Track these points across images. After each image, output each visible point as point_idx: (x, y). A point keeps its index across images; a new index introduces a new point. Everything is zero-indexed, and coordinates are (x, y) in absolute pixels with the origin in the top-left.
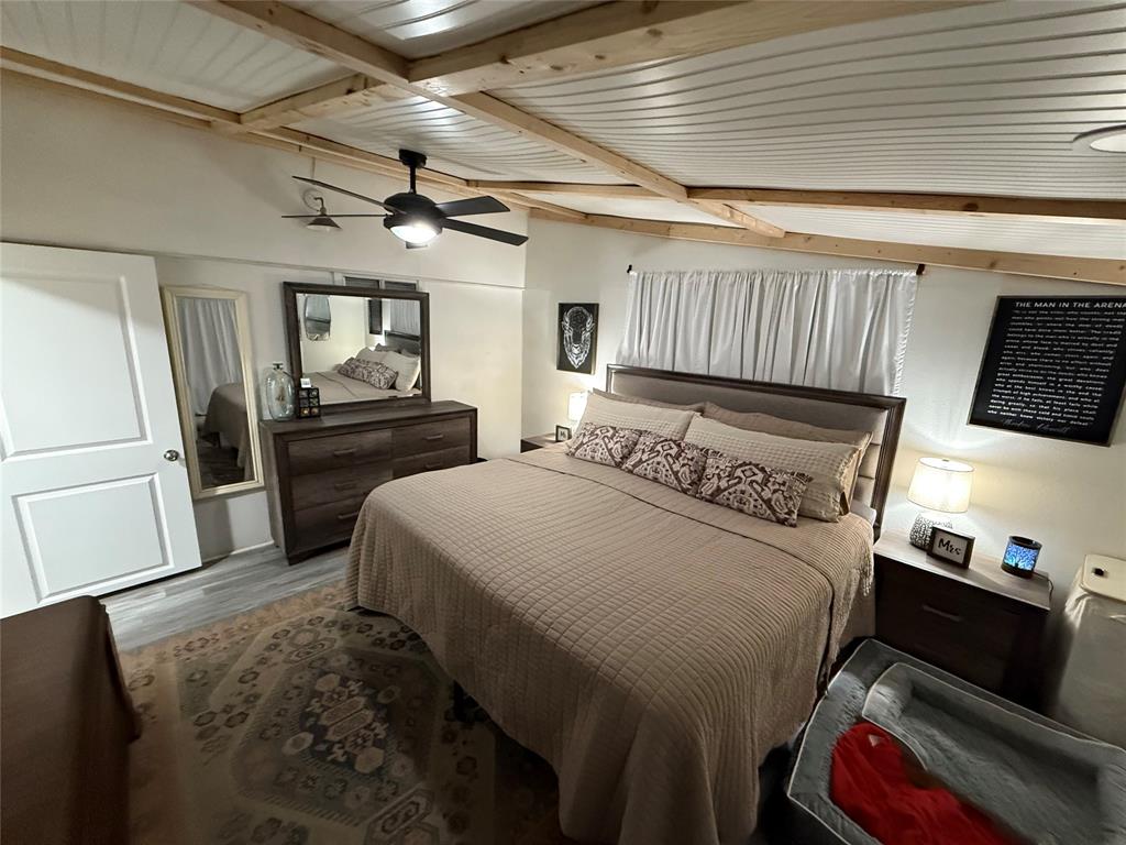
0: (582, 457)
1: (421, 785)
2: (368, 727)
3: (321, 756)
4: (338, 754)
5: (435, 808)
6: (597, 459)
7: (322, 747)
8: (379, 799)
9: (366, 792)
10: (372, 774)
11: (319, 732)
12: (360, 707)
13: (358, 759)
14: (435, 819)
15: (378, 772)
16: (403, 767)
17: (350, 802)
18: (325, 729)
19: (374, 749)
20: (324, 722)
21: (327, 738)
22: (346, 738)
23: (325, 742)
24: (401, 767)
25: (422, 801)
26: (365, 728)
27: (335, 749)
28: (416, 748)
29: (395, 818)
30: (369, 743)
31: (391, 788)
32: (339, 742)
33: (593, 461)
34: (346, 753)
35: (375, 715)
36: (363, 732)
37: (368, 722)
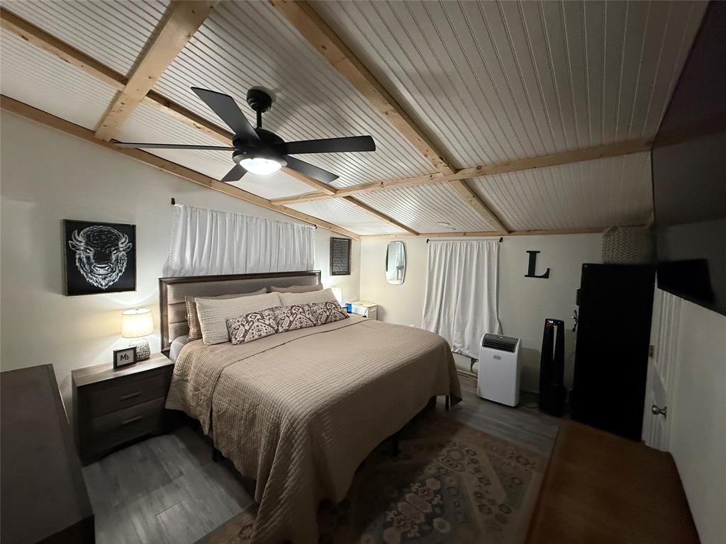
0: (252, 339)
1: (435, 460)
2: (416, 493)
3: (442, 507)
4: (437, 500)
5: (440, 453)
6: (264, 334)
7: (438, 510)
8: (447, 473)
9: (447, 479)
10: (439, 480)
11: (429, 519)
12: (406, 503)
13: (434, 489)
14: (444, 451)
15: (437, 478)
16: (430, 469)
17: (454, 483)
18: (427, 515)
19: (427, 485)
20: (423, 519)
21: (431, 511)
22: (427, 501)
23: (434, 510)
24: (431, 470)
25: (440, 458)
26: (417, 495)
27: (434, 503)
28: (419, 468)
29: (451, 465)
30: (425, 488)
31: (441, 470)
32: (431, 503)
33: (261, 337)
34: (435, 497)
35: (408, 493)
36: (420, 494)
37: (413, 494)
